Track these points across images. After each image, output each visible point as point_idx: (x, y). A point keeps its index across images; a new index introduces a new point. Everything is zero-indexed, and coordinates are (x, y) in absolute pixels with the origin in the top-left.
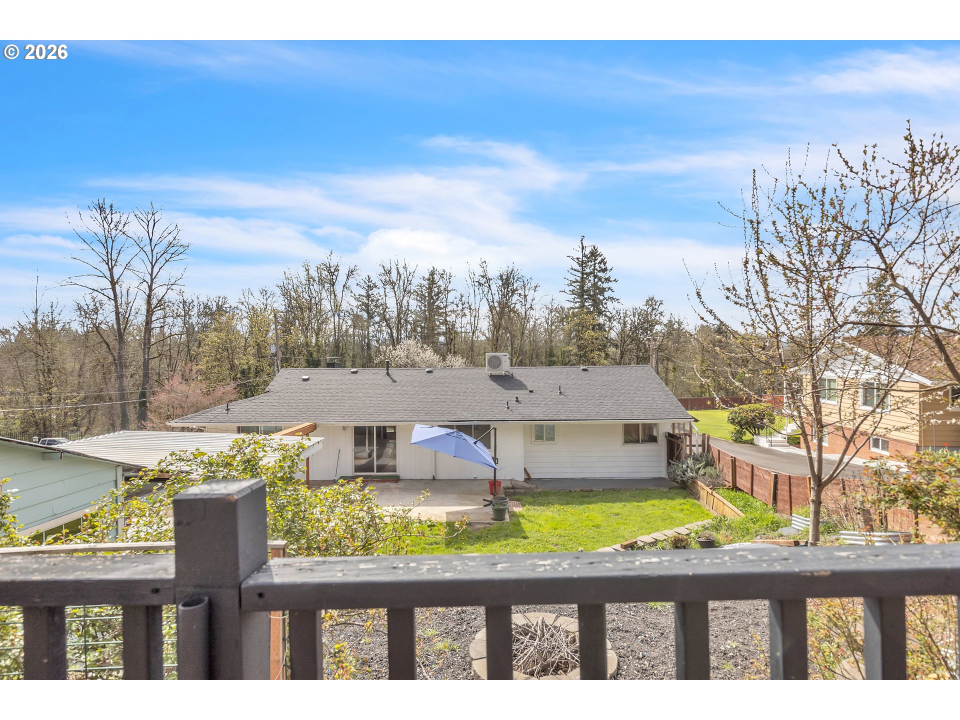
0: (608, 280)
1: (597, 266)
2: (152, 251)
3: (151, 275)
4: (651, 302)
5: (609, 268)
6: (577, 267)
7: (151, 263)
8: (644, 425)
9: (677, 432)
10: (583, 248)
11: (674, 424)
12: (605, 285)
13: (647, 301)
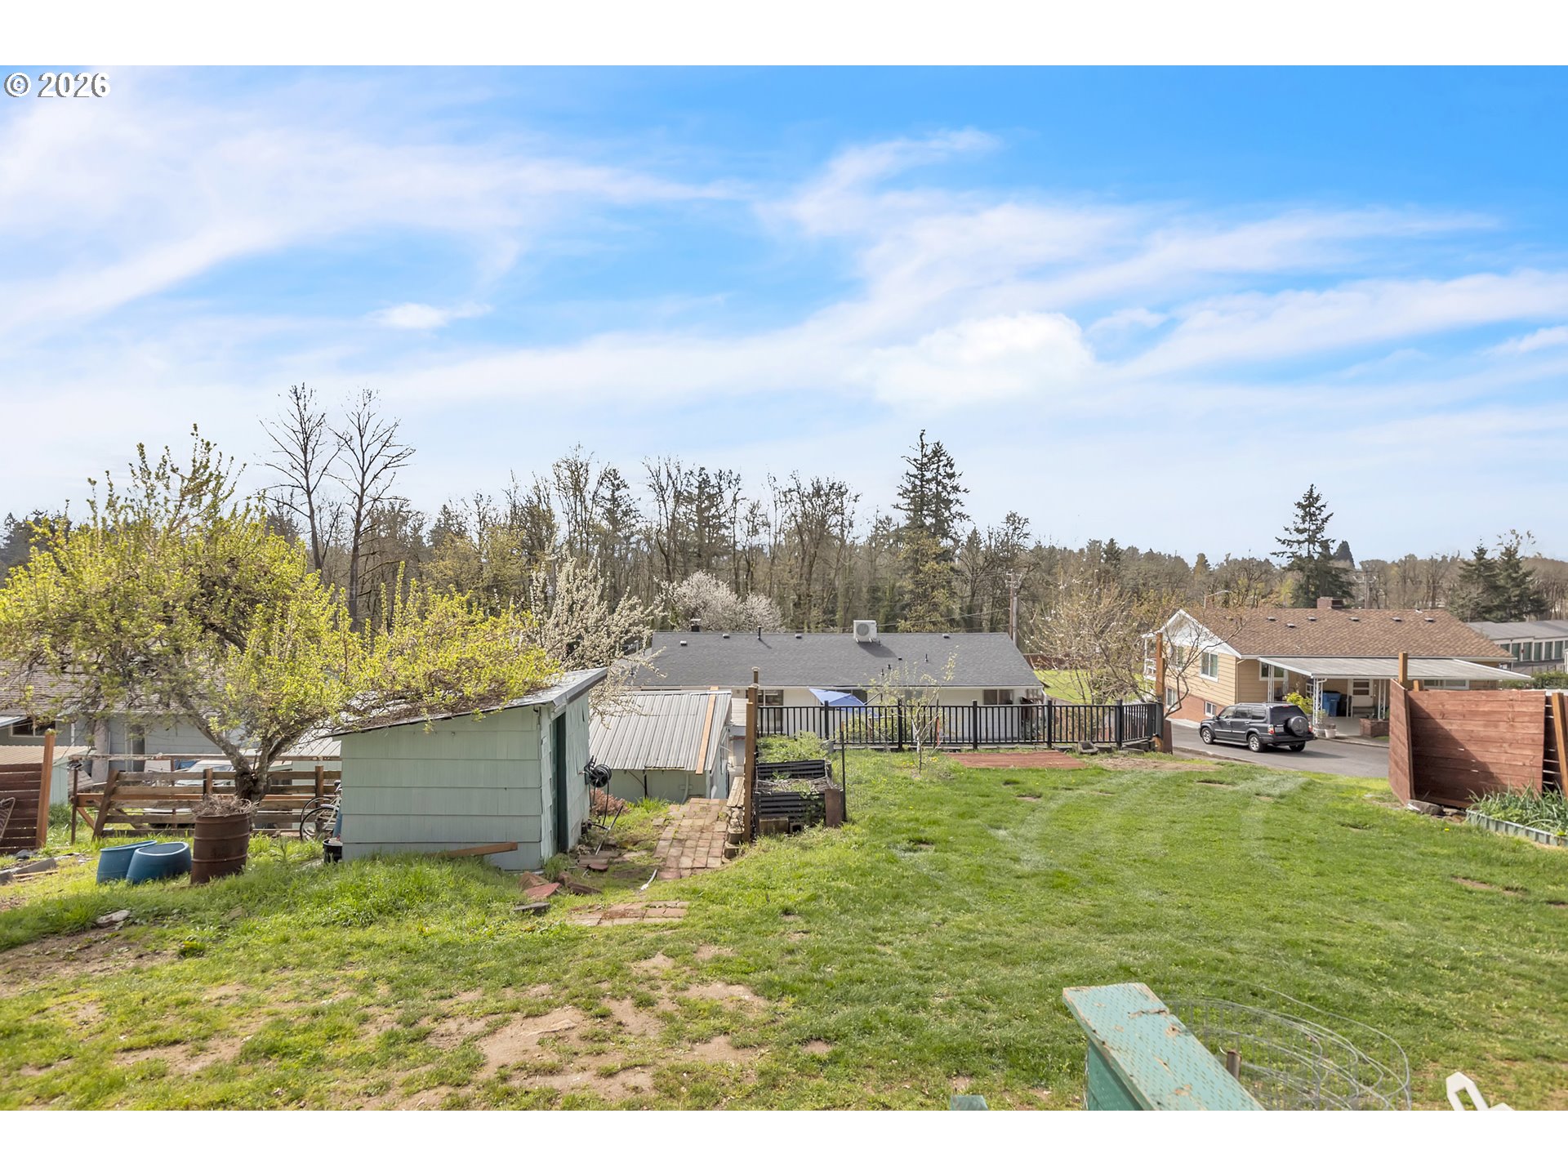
0: (956, 489)
1: (941, 470)
2: (363, 453)
3: (362, 485)
4: (1012, 519)
5: (957, 474)
6: (914, 471)
7: (362, 469)
8: (1001, 691)
9: (1031, 696)
10: (923, 447)
11: (1028, 690)
12: (952, 497)
13: (1008, 518)
